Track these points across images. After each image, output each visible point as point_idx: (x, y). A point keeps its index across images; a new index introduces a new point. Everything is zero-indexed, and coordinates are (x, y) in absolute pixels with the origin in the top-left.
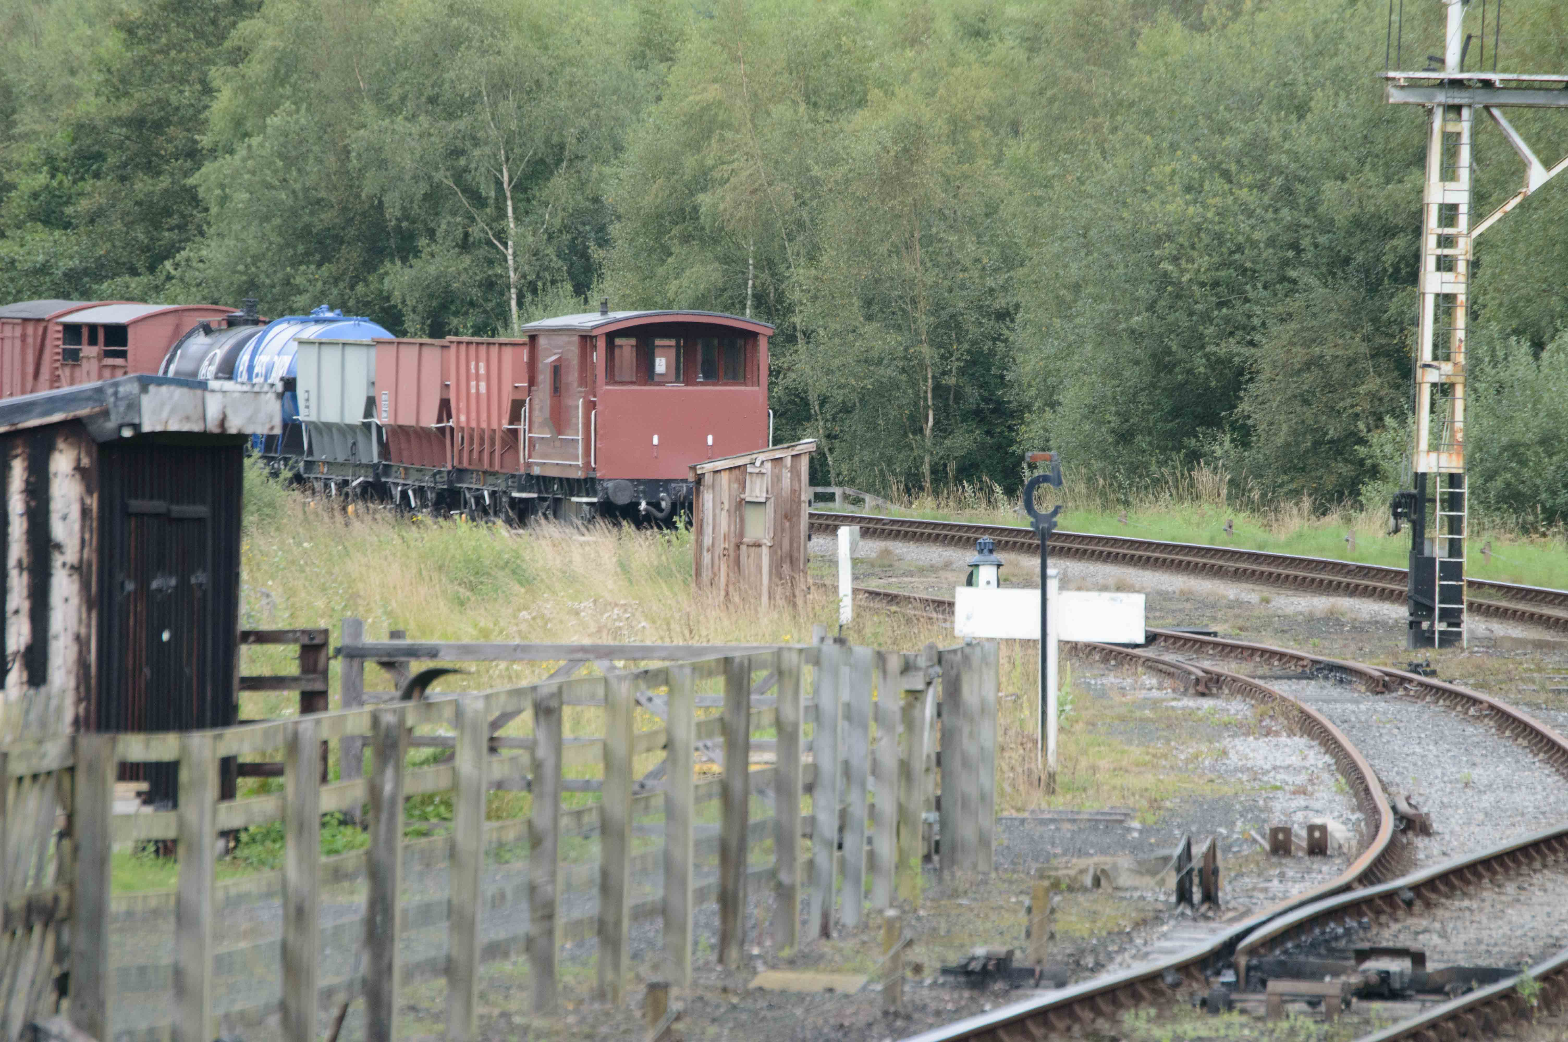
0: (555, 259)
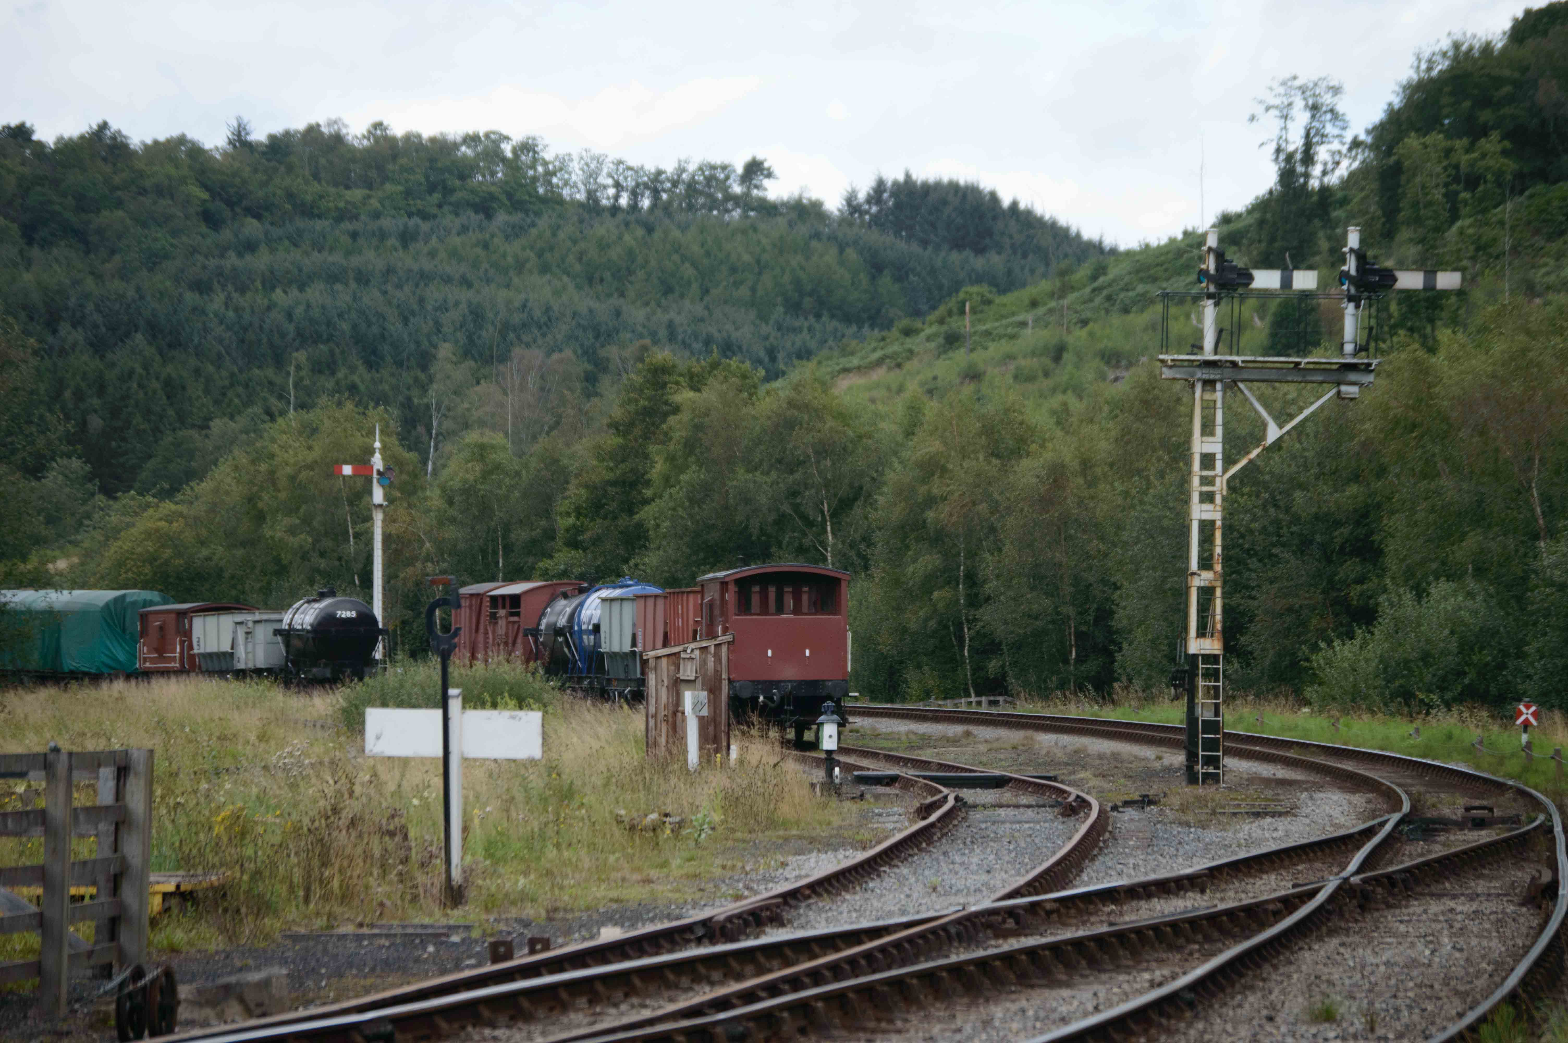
0: (855, 558)
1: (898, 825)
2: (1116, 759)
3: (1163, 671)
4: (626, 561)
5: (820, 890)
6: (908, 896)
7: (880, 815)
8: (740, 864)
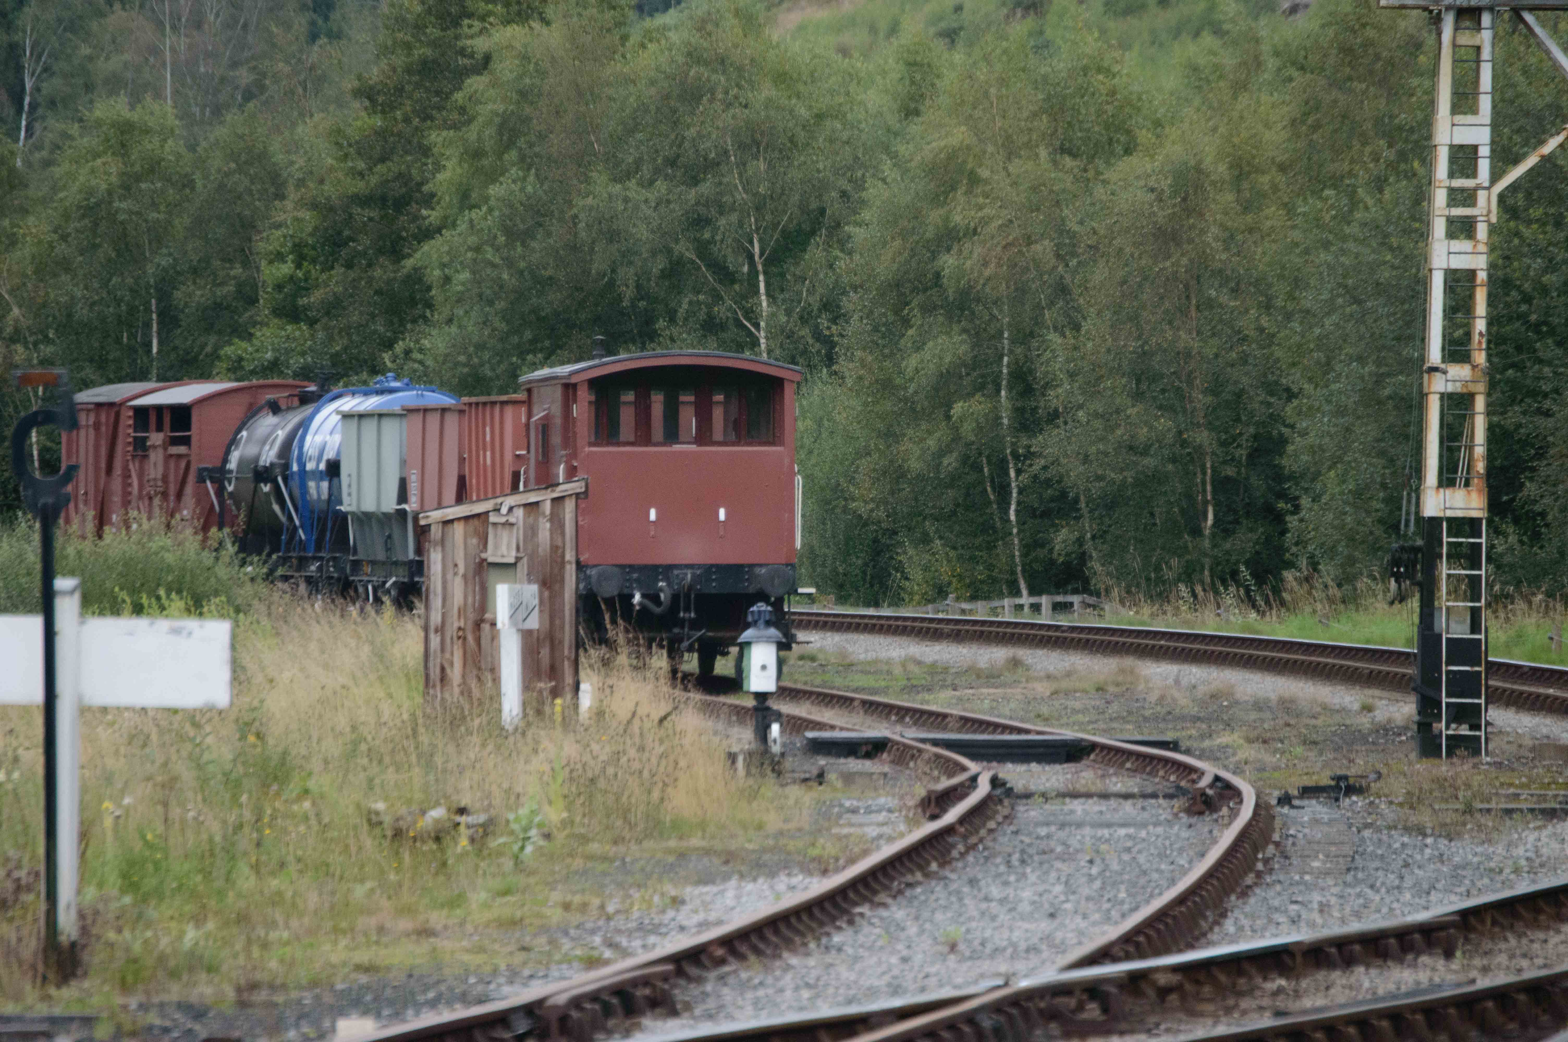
0: (811, 341)
1: (887, 830)
2: (1288, 710)
3: (1375, 549)
4: (389, 345)
5: (744, 949)
6: (905, 960)
7: (854, 811)
8: (596, 902)
